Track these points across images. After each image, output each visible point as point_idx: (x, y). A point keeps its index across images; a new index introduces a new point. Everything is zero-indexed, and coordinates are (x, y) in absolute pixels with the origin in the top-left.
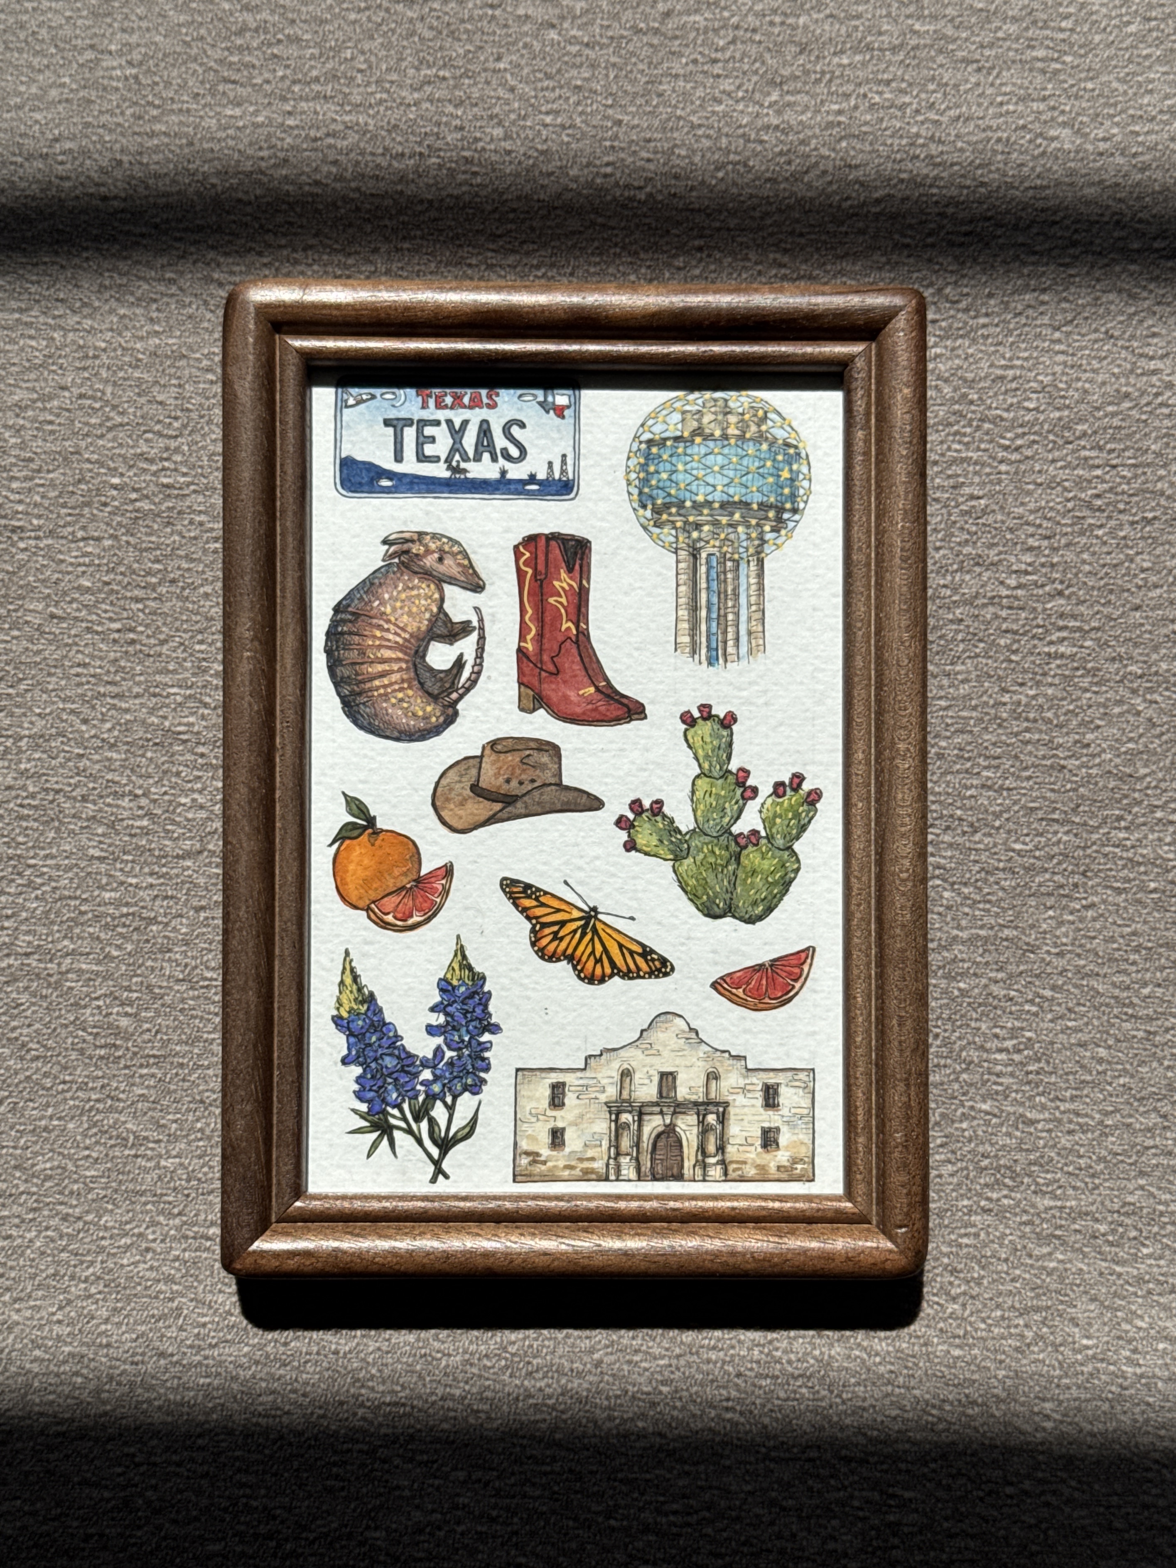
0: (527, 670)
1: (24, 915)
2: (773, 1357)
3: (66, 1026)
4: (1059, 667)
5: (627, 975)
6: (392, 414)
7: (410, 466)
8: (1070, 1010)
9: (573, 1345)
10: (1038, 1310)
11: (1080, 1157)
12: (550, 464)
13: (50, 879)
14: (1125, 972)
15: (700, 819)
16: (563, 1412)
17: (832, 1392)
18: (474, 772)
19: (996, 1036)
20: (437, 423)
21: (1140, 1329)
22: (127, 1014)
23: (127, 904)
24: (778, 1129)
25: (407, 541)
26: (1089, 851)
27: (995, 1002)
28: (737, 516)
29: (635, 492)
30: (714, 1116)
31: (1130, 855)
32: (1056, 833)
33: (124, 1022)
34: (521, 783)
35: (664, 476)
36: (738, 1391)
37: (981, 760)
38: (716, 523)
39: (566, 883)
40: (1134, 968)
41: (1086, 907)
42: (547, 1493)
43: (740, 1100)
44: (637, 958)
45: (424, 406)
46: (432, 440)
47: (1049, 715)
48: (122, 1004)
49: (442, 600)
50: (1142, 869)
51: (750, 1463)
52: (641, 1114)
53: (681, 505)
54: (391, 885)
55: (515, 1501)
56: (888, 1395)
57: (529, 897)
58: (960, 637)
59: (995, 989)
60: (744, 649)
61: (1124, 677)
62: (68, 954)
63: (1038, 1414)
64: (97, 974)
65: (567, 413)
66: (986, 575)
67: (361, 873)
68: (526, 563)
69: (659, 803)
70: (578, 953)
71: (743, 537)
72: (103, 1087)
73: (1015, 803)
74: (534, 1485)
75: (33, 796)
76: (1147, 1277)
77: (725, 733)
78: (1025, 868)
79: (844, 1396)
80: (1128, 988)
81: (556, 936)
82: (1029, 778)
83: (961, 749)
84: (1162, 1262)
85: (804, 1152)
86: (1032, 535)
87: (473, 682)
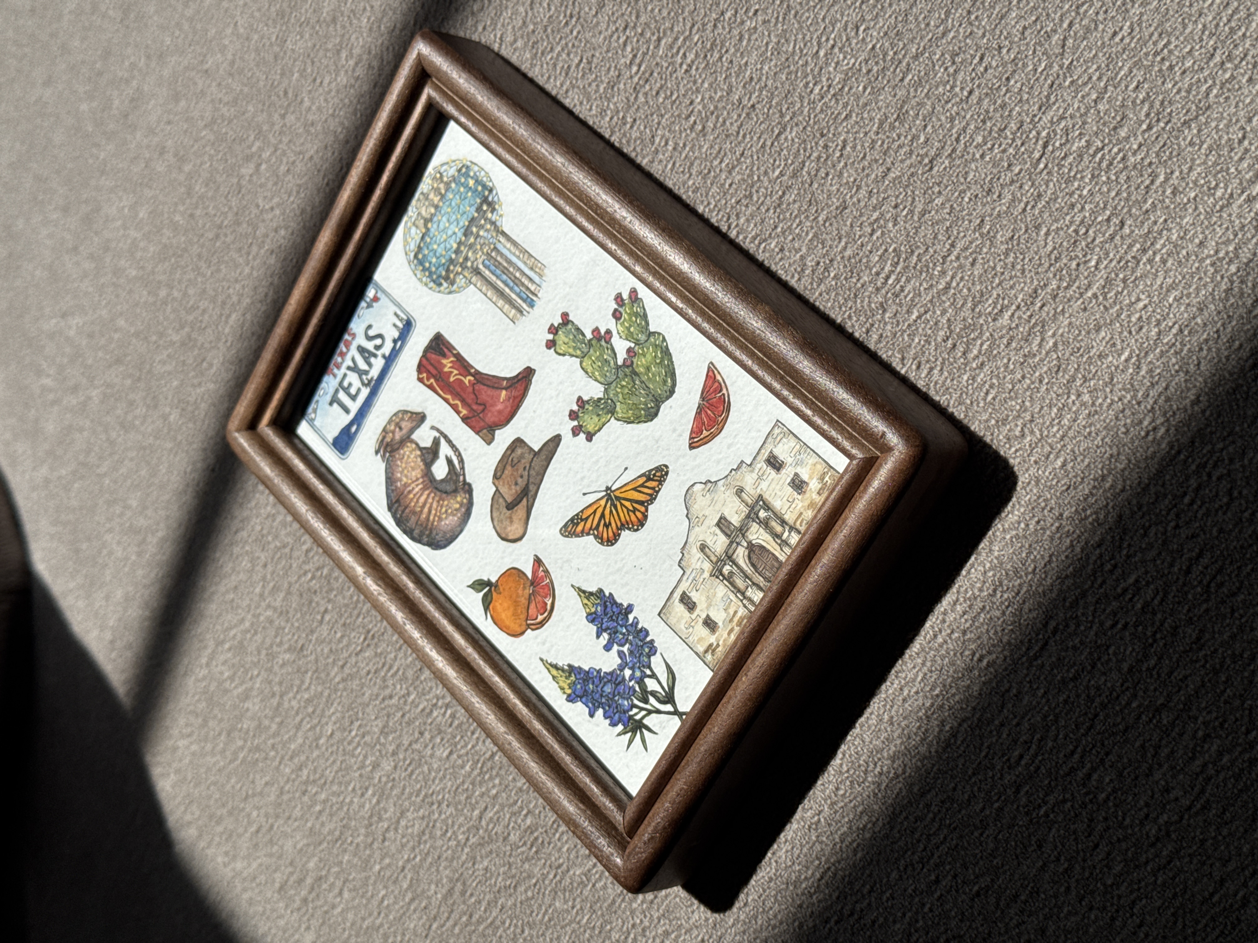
0: (474, 424)
1: (450, 822)
2: (969, 599)
3: (510, 855)
4: (697, 69)
5: (652, 499)
6: (328, 398)
7: (354, 407)
8: (896, 206)
9: (869, 727)
10: (1073, 379)
11: (994, 268)
12: (395, 325)
13: (444, 789)
14: (900, 147)
15: (602, 380)
16: (904, 772)
17: (1021, 577)
18: (501, 500)
19: (878, 274)
20: (345, 375)
21: (1145, 306)
22: (526, 816)
23: (478, 761)
24: (796, 474)
25: (382, 441)
26: (812, 122)
27: (857, 258)
28: (474, 230)
29: (432, 284)
30: (762, 511)
31: (832, 92)
32: (786, 139)
33: (528, 821)
34: (522, 477)
35: (434, 260)
36: (975, 641)
37: (716, 163)
38: (471, 246)
39: (584, 494)
40: (902, 138)
41: (844, 147)
42: (945, 831)
43: (764, 485)
44: (647, 484)
45: (335, 376)
46: (350, 385)
47: (719, 94)
48: (520, 812)
49: (417, 444)
50: (846, 89)
51: (1027, 675)
52: (730, 558)
53: (451, 261)
54: (523, 601)
55: (936, 856)
56: (1052, 538)
57: (578, 524)
58: (642, 128)
59: (848, 253)
60: (536, 278)
61: (729, 25)
62: (481, 818)
63: (1147, 434)
64: (498, 812)
65: (379, 295)
66: (622, 86)
67: (509, 613)
68: (428, 379)
69: (580, 399)
70: (623, 519)
71: (486, 234)
72: (550, 866)
73: (752, 156)
74: (934, 834)
75: (405, 759)
76: (1113, 275)
77: (570, 326)
78: (792, 177)
79: (1030, 569)
80: (911, 152)
81: (607, 526)
82: (744, 136)
83: (700, 173)
84: (1111, 255)
85: (820, 468)
86: (619, 38)
87: (461, 461)
